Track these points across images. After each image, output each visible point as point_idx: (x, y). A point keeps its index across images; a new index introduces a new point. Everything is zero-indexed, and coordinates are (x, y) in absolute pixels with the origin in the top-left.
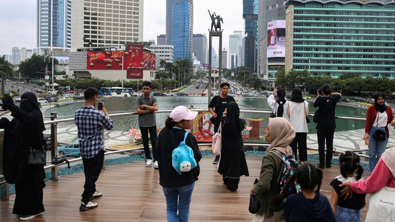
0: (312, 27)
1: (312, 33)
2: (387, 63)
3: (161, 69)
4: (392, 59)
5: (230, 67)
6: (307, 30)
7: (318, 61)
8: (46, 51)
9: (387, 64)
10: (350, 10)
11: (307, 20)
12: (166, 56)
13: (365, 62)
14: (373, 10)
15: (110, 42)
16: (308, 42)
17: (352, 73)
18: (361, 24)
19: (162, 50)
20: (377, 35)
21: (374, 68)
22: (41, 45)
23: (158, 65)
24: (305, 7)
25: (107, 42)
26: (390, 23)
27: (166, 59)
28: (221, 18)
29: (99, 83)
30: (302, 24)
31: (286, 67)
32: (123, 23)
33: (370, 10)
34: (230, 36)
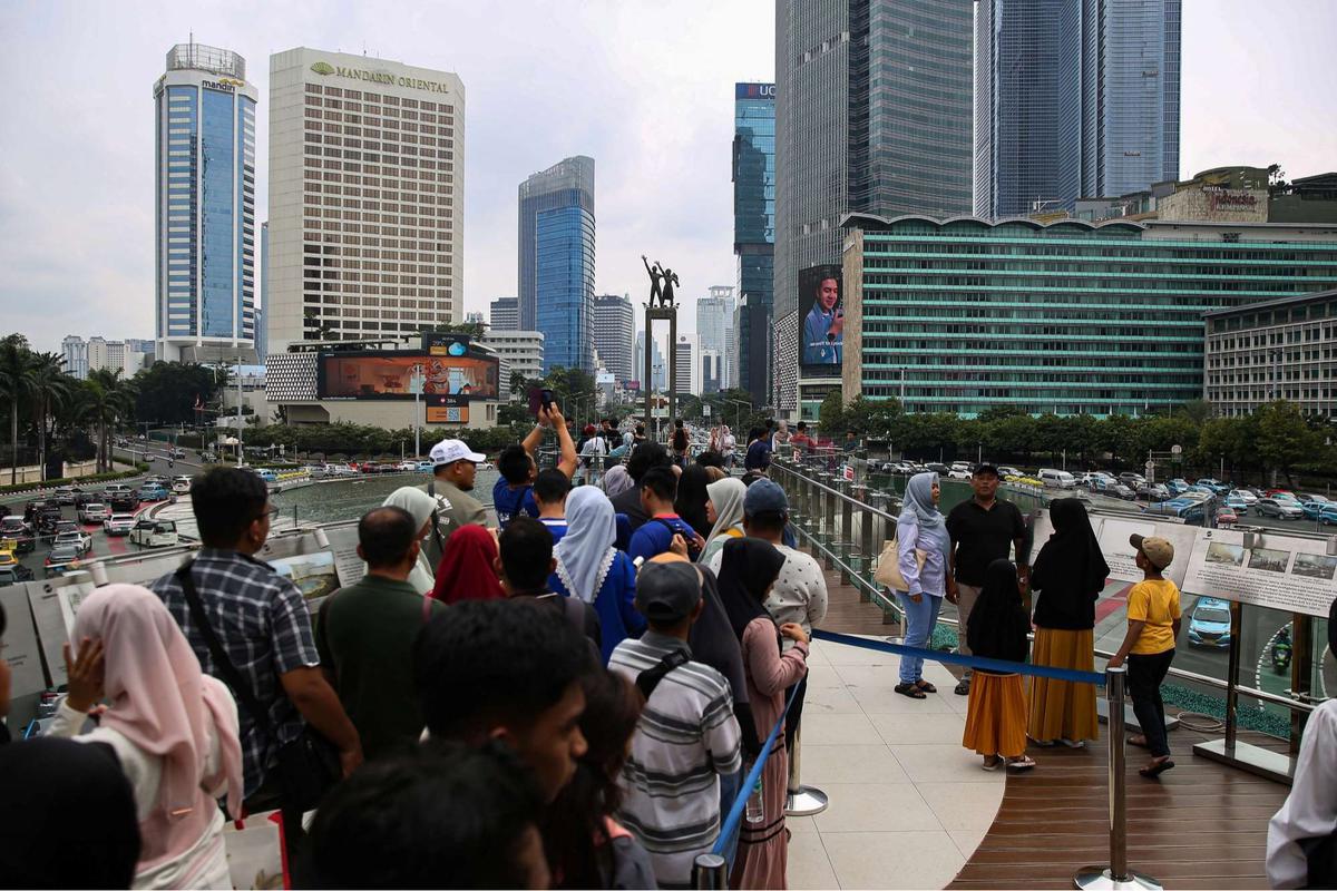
0: (911, 287)
1: (910, 302)
2: (1104, 377)
3: (513, 397)
4: (1115, 369)
5: (701, 390)
6: (897, 294)
7: (926, 375)
8: (183, 347)
9: (1103, 381)
10: (1009, 241)
11: (898, 267)
12: (523, 360)
13: (1047, 377)
14: (1066, 242)
15: (374, 326)
16: (900, 326)
17: (1011, 406)
18: (1037, 277)
19: (511, 345)
20: (1078, 306)
21: (1071, 392)
22: (170, 333)
23: (505, 385)
24: (891, 234)
25: (367, 326)
26: (1110, 275)
27: (523, 371)
28: (675, 276)
29: (357, 436)
30: (882, 278)
31: (844, 392)
32: (410, 274)
33: (1060, 242)
34: (701, 302)
